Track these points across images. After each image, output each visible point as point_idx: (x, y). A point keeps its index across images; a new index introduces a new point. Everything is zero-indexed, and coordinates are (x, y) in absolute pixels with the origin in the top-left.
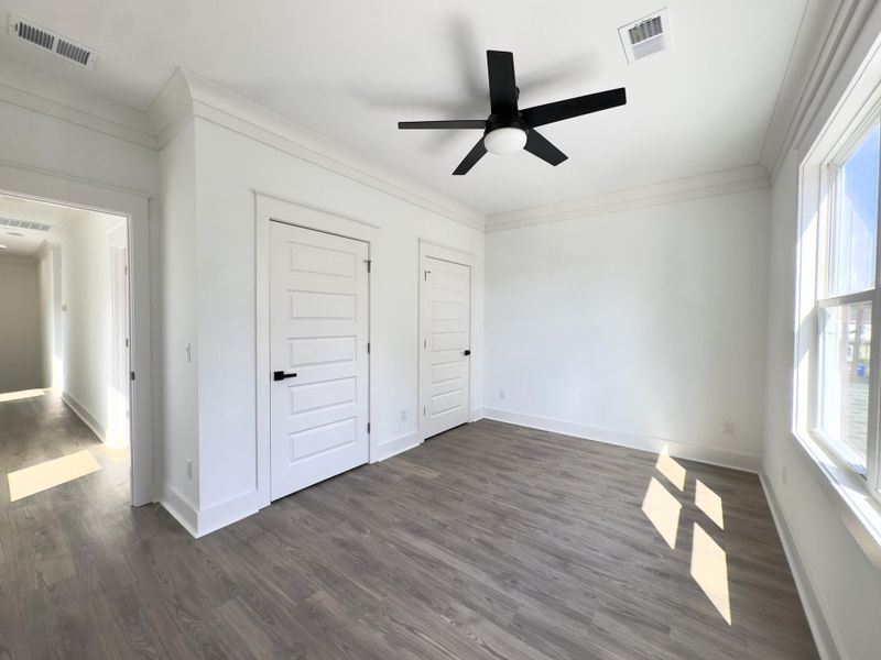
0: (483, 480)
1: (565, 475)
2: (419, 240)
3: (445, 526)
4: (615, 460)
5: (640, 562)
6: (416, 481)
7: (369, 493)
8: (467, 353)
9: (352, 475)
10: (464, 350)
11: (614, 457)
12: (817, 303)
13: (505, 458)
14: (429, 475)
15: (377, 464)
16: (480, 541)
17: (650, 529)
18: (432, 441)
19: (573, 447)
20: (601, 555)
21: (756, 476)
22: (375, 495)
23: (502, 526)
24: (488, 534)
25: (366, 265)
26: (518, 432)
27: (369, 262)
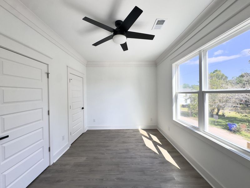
0: (103, 154)
1: (124, 142)
2: (67, 66)
3: (102, 180)
4: (131, 134)
5: (157, 162)
6: (78, 165)
7: (58, 181)
8: (83, 108)
9: (42, 176)
10: (81, 108)
11: (131, 133)
12: (176, 93)
13: (104, 143)
14: (82, 159)
15: (54, 164)
16: (118, 179)
17: (152, 151)
18: (74, 144)
19: (120, 133)
20: (148, 164)
21: (157, 129)
22: (63, 181)
23: (120, 169)
24: (118, 174)
25: (46, 75)
26: (102, 132)
27: (48, 74)
